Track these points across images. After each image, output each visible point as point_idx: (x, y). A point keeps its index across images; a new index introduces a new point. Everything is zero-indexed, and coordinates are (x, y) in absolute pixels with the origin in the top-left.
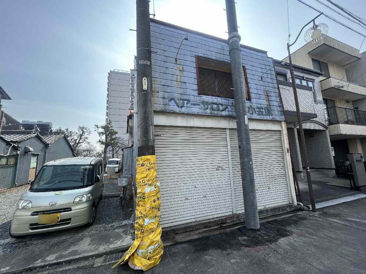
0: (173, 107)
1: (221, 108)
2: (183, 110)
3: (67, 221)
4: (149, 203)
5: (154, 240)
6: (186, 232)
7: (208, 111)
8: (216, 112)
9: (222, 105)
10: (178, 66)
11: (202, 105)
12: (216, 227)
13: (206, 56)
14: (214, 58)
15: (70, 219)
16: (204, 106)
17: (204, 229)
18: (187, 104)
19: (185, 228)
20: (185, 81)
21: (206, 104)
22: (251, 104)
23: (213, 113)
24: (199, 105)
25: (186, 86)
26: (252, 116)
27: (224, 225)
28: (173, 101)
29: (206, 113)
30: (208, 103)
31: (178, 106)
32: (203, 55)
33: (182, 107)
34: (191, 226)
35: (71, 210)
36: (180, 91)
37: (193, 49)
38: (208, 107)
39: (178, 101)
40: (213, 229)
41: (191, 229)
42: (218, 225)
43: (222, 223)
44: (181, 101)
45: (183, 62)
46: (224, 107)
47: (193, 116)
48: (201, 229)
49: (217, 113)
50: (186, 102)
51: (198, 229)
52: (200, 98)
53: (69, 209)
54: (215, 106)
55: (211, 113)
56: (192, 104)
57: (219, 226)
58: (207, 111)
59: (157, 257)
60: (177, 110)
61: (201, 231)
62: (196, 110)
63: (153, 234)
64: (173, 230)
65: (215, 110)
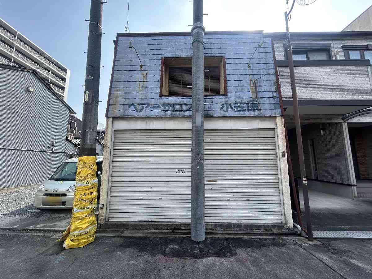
0: (132, 112)
1: (184, 108)
2: (142, 114)
4: (78, 195)
5: (79, 227)
6: (135, 229)
7: (169, 113)
8: (178, 113)
9: (186, 105)
10: (143, 72)
11: (163, 108)
12: (167, 231)
15: (65, 202)
16: (165, 108)
17: (154, 231)
19: (135, 225)
20: (147, 86)
21: (167, 106)
22: (227, 99)
23: (174, 114)
24: (159, 107)
25: (148, 91)
27: (177, 231)
28: (132, 107)
29: (166, 115)
30: (169, 105)
31: (137, 111)
32: (171, 55)
33: (141, 111)
34: (140, 225)
35: (66, 196)
36: (141, 96)
37: (160, 52)
38: (169, 108)
39: (137, 106)
40: (163, 232)
41: (140, 228)
42: (170, 229)
43: (175, 229)
44: (141, 106)
45: (147, 68)
46: (189, 106)
47: (153, 119)
48: (150, 229)
50: (145, 106)
51: (147, 229)
52: (161, 100)
53: (64, 195)
54: (177, 107)
55: (172, 114)
56: (151, 108)
57: (171, 231)
58: (167, 113)
60: (136, 114)
61: (150, 231)
62: (156, 112)
64: (123, 224)
65: (176, 111)
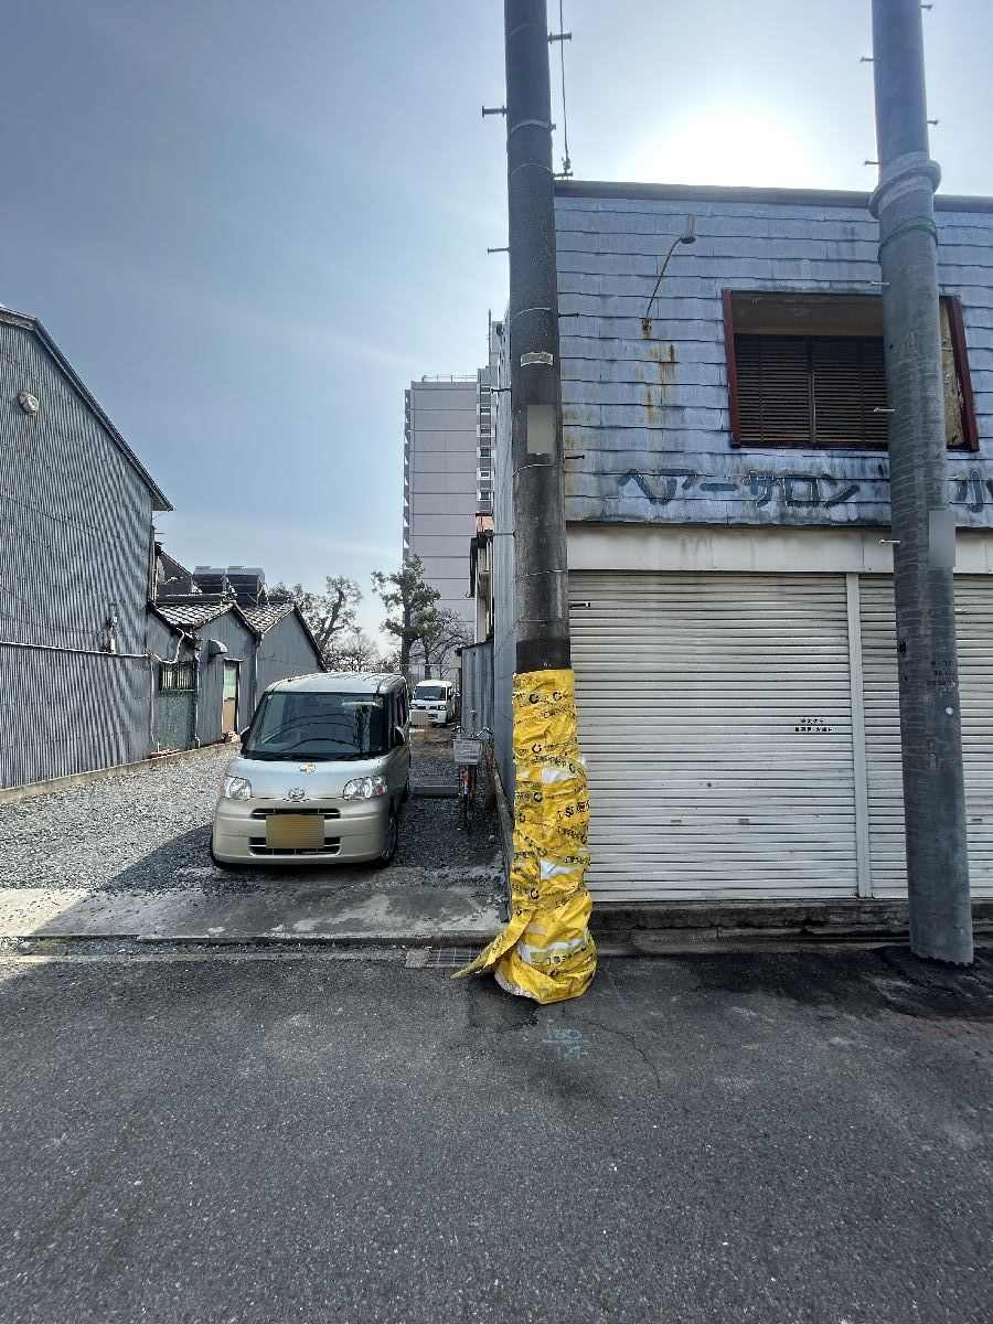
0: (632, 502)
1: (827, 492)
2: (672, 511)
3: (332, 843)
4: (553, 815)
5: (569, 926)
6: (671, 927)
7: (771, 509)
8: (803, 511)
9: (830, 479)
10: (655, 346)
11: (747, 489)
12: (784, 931)
13: (769, 284)
14: (805, 286)
15: (337, 840)
16: (754, 492)
17: (738, 931)
18: (685, 486)
19: (669, 915)
20: (680, 403)
21: (762, 483)
22: (976, 465)
23: (793, 516)
24: (734, 487)
25: (683, 421)
26: (974, 515)
27: (818, 931)
28: (632, 483)
29: (760, 516)
30: (770, 479)
31: (652, 499)
32: (759, 283)
33: (665, 500)
34: (687, 913)
35: (338, 817)
36: (659, 441)
37: (715, 268)
38: (770, 493)
39: (649, 480)
40: (771, 936)
41: (689, 923)
42: (793, 924)
43: (808, 922)
44: (664, 480)
45: (672, 329)
46: (840, 485)
47: (707, 533)
48: (727, 928)
49: (809, 513)
50: (681, 480)
51: (712, 926)
52: (737, 458)
53: (332, 813)
54: (800, 488)
55: (783, 516)
56: (705, 487)
57: (798, 930)
58: (763, 509)
59: (576, 975)
60: (649, 511)
61: (725, 933)
62: (717, 507)
63: (565, 908)
64: (628, 914)
65: (799, 504)
